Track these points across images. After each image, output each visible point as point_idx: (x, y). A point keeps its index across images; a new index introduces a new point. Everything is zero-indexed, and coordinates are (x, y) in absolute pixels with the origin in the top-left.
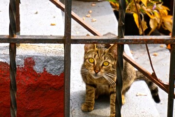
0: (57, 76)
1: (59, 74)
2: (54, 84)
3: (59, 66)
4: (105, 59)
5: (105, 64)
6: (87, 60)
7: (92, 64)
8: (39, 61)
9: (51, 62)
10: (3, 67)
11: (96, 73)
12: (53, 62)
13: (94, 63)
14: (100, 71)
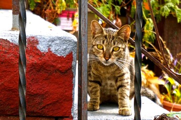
0: (63, 57)
1: (64, 55)
2: (59, 66)
3: (65, 47)
4: (114, 44)
5: (115, 49)
6: (96, 47)
7: (102, 51)
8: (43, 40)
9: (56, 42)
10: (4, 44)
11: (107, 60)
12: (58, 42)
13: (103, 49)
14: (110, 57)
